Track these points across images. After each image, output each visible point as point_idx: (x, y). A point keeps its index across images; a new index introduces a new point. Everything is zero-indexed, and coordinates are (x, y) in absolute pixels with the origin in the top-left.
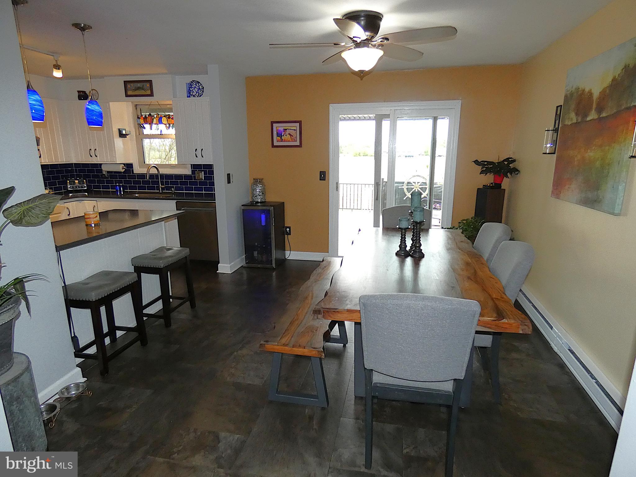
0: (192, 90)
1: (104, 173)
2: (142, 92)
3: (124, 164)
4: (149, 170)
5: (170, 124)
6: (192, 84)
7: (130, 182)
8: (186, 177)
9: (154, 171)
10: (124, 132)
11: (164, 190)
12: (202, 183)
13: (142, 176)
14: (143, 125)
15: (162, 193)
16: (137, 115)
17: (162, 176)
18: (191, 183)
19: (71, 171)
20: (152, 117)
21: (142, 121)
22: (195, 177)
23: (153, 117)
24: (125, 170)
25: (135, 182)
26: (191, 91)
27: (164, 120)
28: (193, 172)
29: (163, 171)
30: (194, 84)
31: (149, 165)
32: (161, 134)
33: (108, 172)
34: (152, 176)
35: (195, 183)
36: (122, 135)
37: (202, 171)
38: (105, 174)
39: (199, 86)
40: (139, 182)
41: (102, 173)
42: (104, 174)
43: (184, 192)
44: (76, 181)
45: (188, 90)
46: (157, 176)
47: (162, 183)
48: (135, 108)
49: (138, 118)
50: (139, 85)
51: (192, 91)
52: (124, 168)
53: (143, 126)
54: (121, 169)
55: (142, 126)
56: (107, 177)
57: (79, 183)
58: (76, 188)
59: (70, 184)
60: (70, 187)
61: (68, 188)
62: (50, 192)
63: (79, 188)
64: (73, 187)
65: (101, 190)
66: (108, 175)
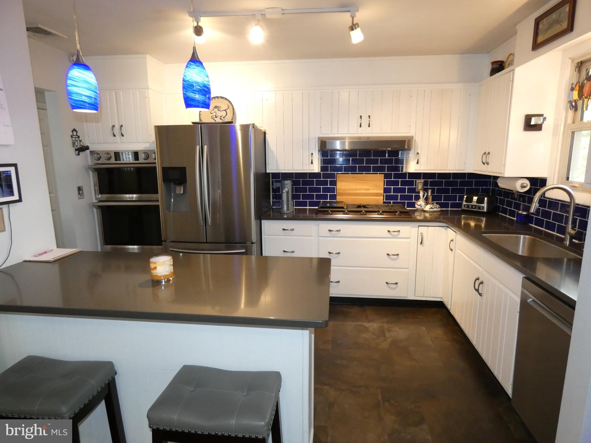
4: (540, 193)
10: (533, 122)
14: (575, 101)
16: (572, 84)
21: (575, 94)
36: (529, 127)
40: (548, 215)
47: (574, 222)
49: (572, 89)
50: (554, 16)
53: (576, 104)
54: (519, 187)
55: (574, 104)
56: (516, 197)
57: (478, 201)
58: (472, 208)
59: (466, 201)
60: (465, 205)
61: (463, 206)
62: (431, 208)
63: (475, 208)
64: (468, 207)
65: (507, 216)
66: (518, 194)
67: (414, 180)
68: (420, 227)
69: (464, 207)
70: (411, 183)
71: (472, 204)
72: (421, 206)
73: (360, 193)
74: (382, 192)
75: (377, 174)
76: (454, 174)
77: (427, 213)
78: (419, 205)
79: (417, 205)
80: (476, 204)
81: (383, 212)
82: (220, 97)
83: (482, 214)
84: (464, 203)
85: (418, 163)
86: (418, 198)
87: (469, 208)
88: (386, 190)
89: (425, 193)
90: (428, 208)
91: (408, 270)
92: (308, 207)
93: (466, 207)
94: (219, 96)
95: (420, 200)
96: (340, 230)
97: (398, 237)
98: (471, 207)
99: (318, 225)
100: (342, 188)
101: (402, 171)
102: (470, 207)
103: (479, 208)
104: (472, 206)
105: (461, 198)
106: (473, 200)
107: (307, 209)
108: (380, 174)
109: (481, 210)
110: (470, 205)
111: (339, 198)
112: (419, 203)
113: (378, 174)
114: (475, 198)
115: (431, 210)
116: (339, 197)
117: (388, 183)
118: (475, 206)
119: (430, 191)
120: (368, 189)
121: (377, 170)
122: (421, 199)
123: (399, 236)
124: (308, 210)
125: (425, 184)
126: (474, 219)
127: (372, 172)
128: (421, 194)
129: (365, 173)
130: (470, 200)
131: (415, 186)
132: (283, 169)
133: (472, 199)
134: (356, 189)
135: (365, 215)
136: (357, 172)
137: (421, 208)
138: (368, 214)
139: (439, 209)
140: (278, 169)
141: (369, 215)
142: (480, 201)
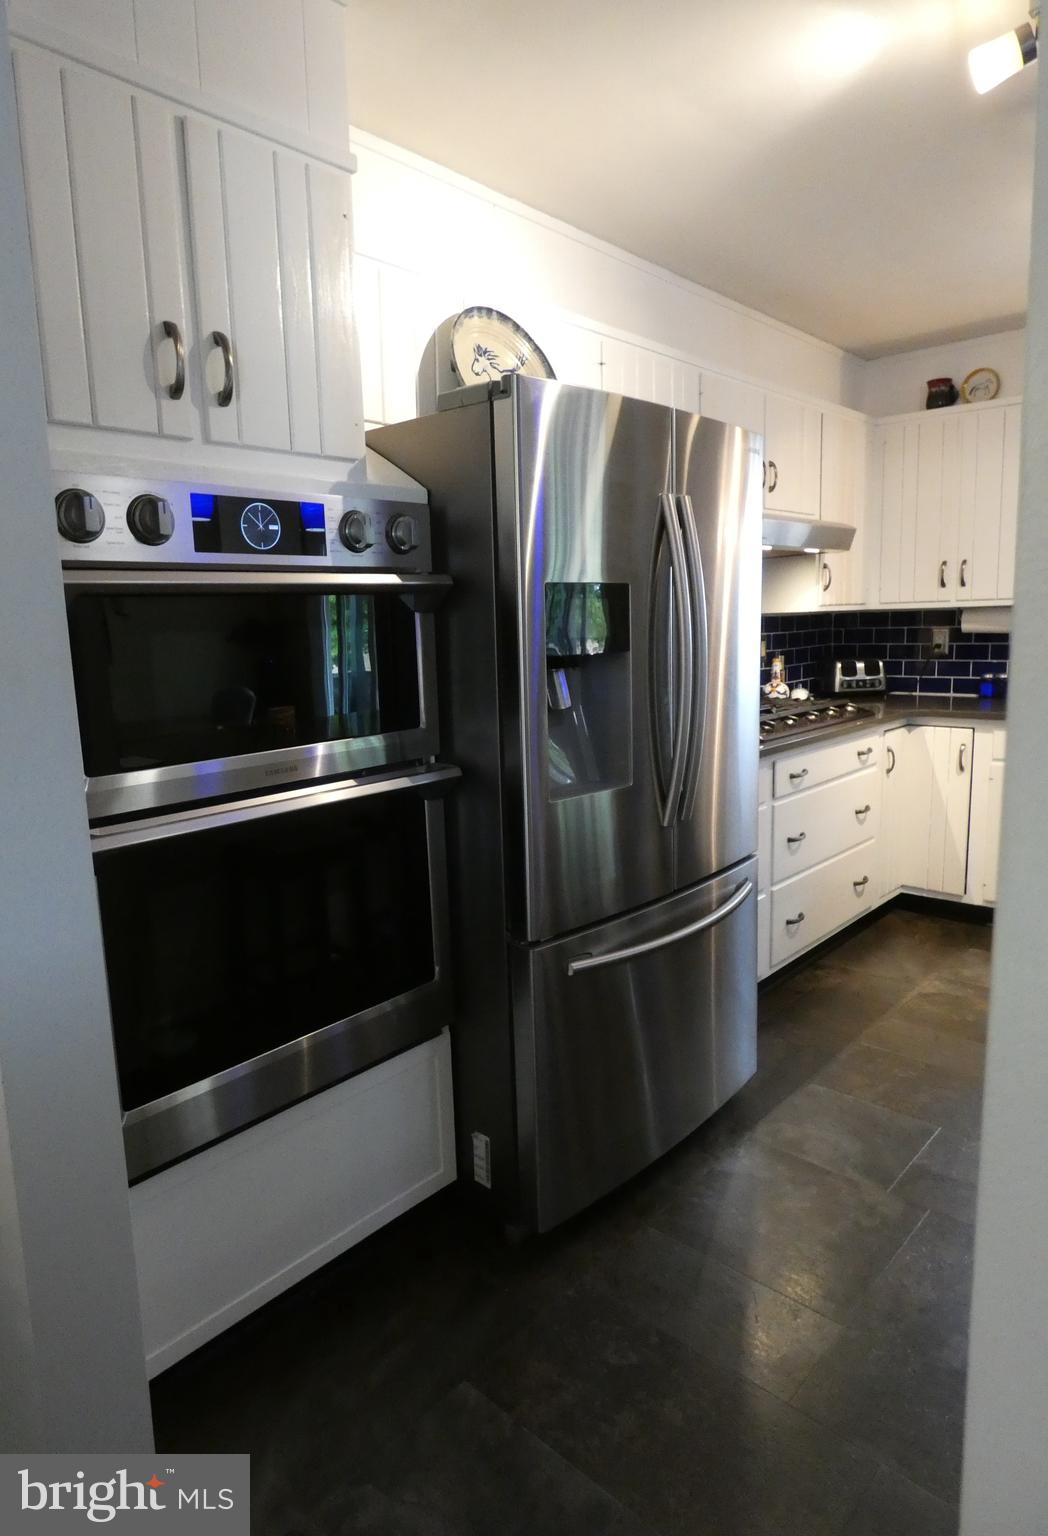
38: (939, 645)
42: (937, 642)
56: (947, 653)
57: (868, 671)
58: (858, 686)
59: (843, 675)
61: (838, 685)
63: (864, 686)
64: (849, 684)
65: (914, 694)
66: (951, 648)
69: (841, 686)
71: (857, 677)
80: (864, 677)
82: (498, 313)
84: (840, 680)
85: (826, 588)
87: (851, 688)
91: (873, 841)
93: (845, 686)
94: (494, 308)
98: (856, 685)
102: (854, 685)
103: (872, 684)
104: (858, 681)
106: (858, 670)
109: (875, 687)
110: (853, 681)
114: (860, 665)
118: (864, 681)
130: (850, 670)
133: (855, 667)
142: (871, 669)
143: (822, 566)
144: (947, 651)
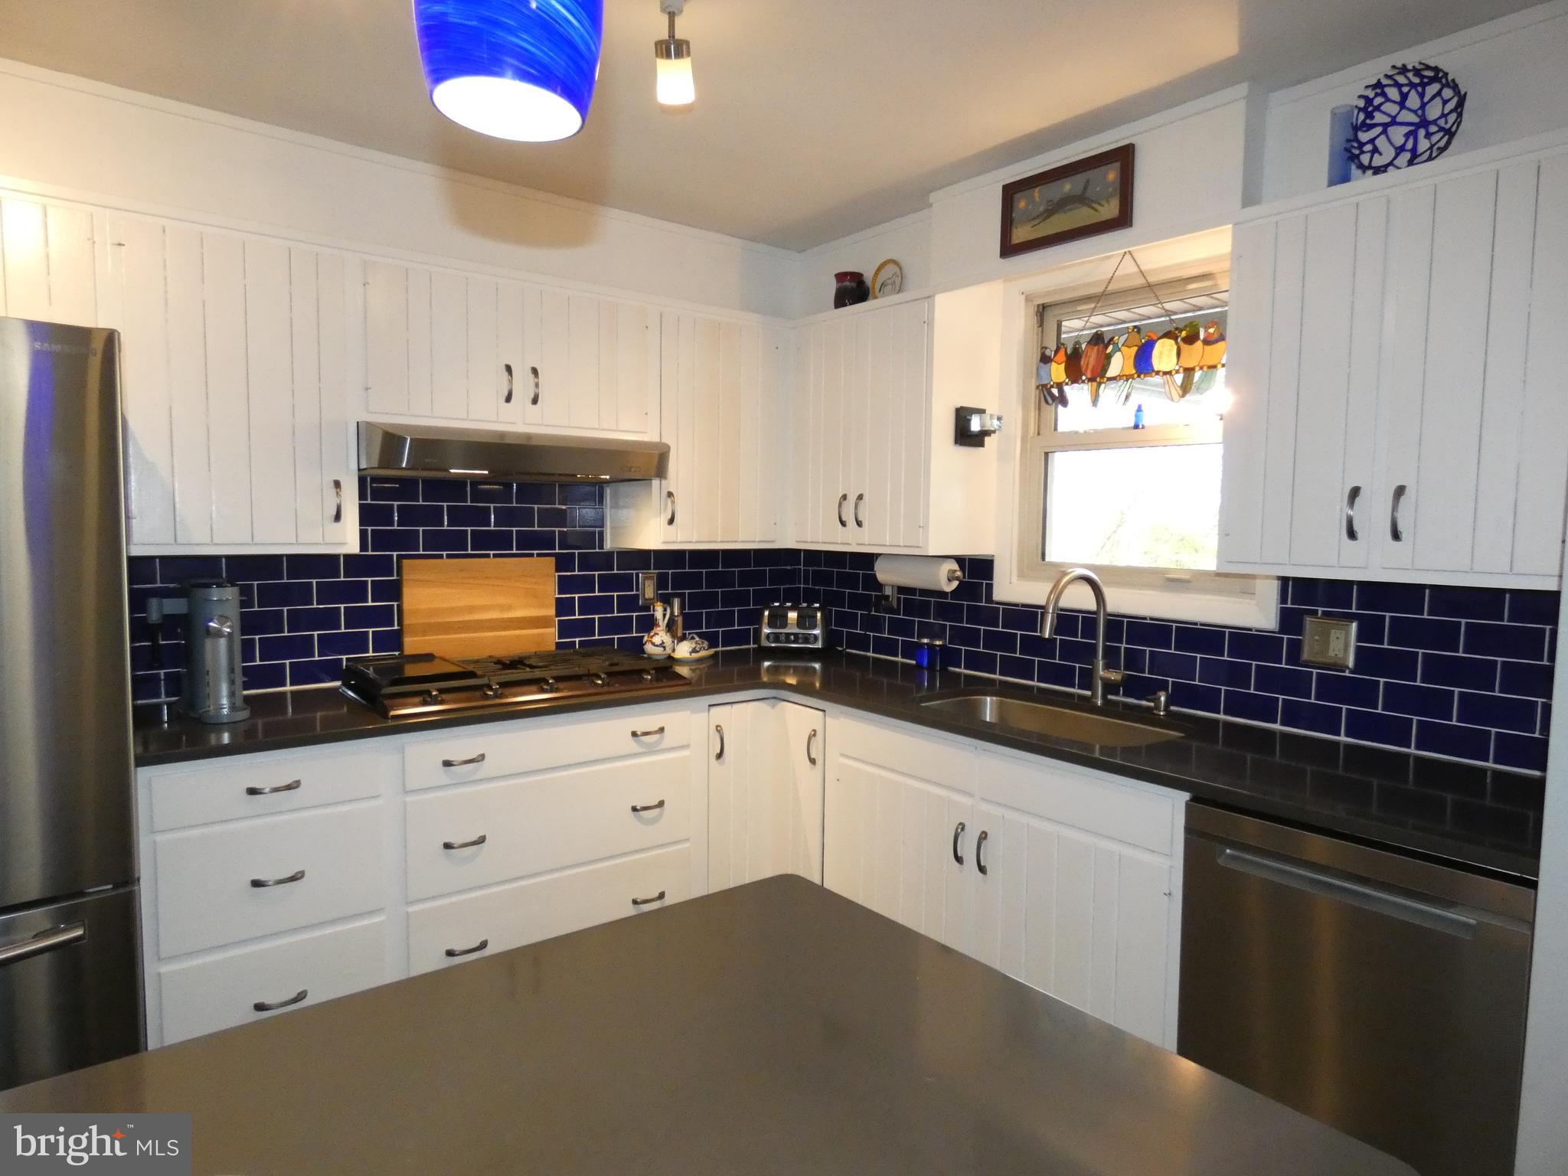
0: (1372, 141)
1: (888, 591)
2: (1082, 216)
3: (960, 560)
4: (1057, 591)
5: (1192, 369)
6: (1378, 101)
7: (970, 637)
8: (1245, 641)
9: (1080, 599)
10: (975, 425)
11: (1117, 693)
12: (1334, 686)
13: (1026, 616)
14: (1060, 386)
15: (1109, 709)
16: (1042, 348)
17: (1116, 625)
18: (1267, 679)
19: (792, 577)
20: (1106, 347)
21: (1057, 371)
22: (1296, 648)
23: (1110, 348)
24: (961, 583)
25: (994, 641)
26: (1361, 145)
27: (1164, 355)
28: (1290, 620)
29: (1123, 601)
30: (1388, 100)
31: (1060, 570)
32: (1136, 427)
33: (901, 590)
34: (1067, 620)
35: (1295, 683)
36: (966, 436)
37: (1351, 617)
38: (888, 596)
39: (1423, 106)
40: (1007, 642)
41: (882, 592)
42: (886, 593)
43: (1222, 716)
44: (793, 615)
45: (1348, 141)
46: (1089, 621)
47: (1111, 656)
48: (1034, 320)
49: (1045, 359)
50: (1067, 186)
51: (1368, 147)
52: (957, 578)
53: (1061, 391)
54: (944, 579)
55: (1055, 391)
56: (895, 607)
57: (800, 623)
59: (771, 625)
60: (768, 636)
61: (763, 637)
62: (694, 651)
63: (788, 641)
64: (776, 637)
65: (868, 654)
66: (899, 599)
67: (634, 572)
68: (714, 710)
69: (768, 641)
70: (626, 583)
71: (786, 631)
72: (664, 647)
73: (482, 621)
74: (552, 611)
75: (532, 555)
76: (756, 551)
77: (684, 666)
78: (657, 646)
79: (653, 644)
80: (796, 630)
81: (558, 679)
83: (814, 655)
84: (766, 630)
85: (671, 521)
86: (649, 624)
87: (780, 642)
88: (563, 607)
89: (665, 610)
90: (683, 650)
91: (687, 845)
92: (288, 688)
93: (771, 638)
95: (656, 630)
96: (482, 757)
97: (658, 748)
98: (786, 638)
99: (402, 750)
100: (422, 607)
101: (601, 546)
102: (783, 638)
103: (807, 639)
104: (788, 635)
105: (757, 618)
106: (789, 622)
107: (284, 694)
108: (539, 555)
109: (810, 643)
110: (781, 633)
111: (412, 644)
112: (657, 640)
113: (535, 558)
115: (694, 655)
116: (410, 639)
117: (564, 585)
118: (796, 635)
119: (676, 602)
120: (510, 608)
121: (532, 543)
122: (658, 625)
123: (664, 745)
124: (289, 696)
125: (661, 583)
126: (797, 671)
127: (514, 552)
128: (659, 611)
129: (495, 556)
130: (779, 619)
131: (637, 590)
132: (209, 542)
133: (786, 617)
134: (471, 609)
135: (501, 696)
136: (470, 552)
137: (664, 652)
138: (507, 691)
139: (712, 651)
140: (180, 541)
141: (515, 695)
142: (804, 621)
143: (664, 493)
144: (895, 604)
